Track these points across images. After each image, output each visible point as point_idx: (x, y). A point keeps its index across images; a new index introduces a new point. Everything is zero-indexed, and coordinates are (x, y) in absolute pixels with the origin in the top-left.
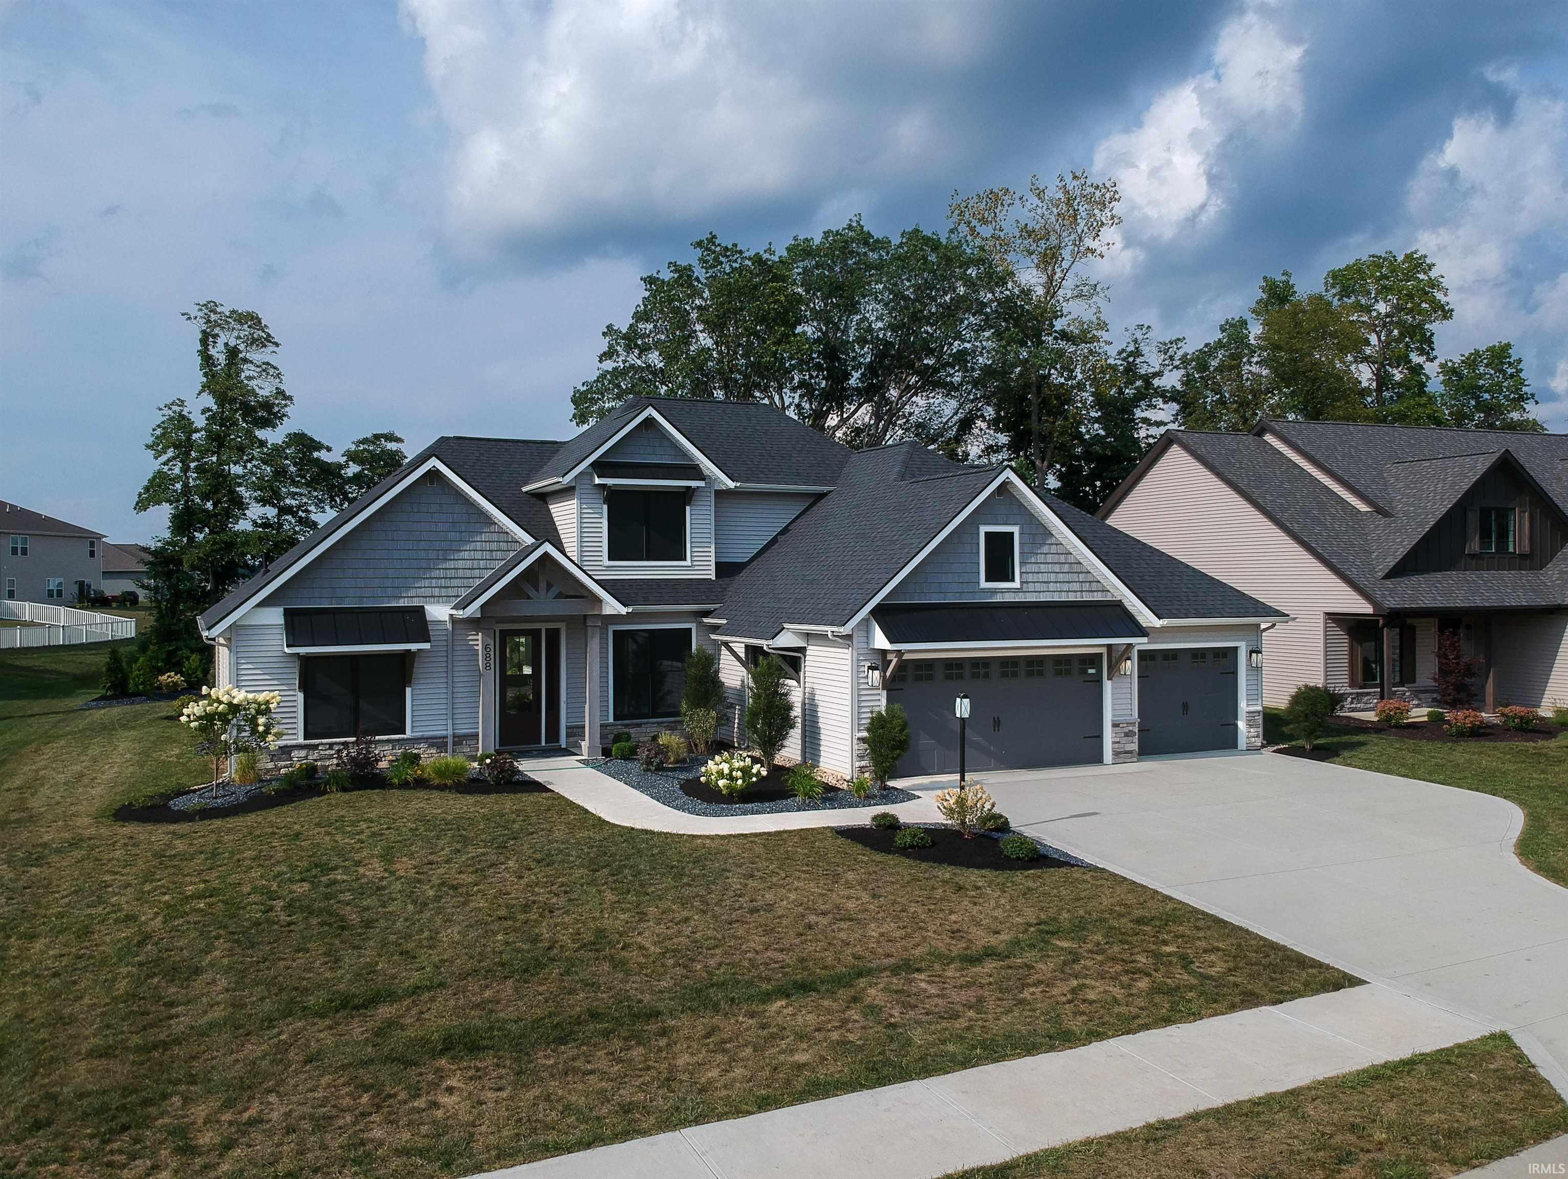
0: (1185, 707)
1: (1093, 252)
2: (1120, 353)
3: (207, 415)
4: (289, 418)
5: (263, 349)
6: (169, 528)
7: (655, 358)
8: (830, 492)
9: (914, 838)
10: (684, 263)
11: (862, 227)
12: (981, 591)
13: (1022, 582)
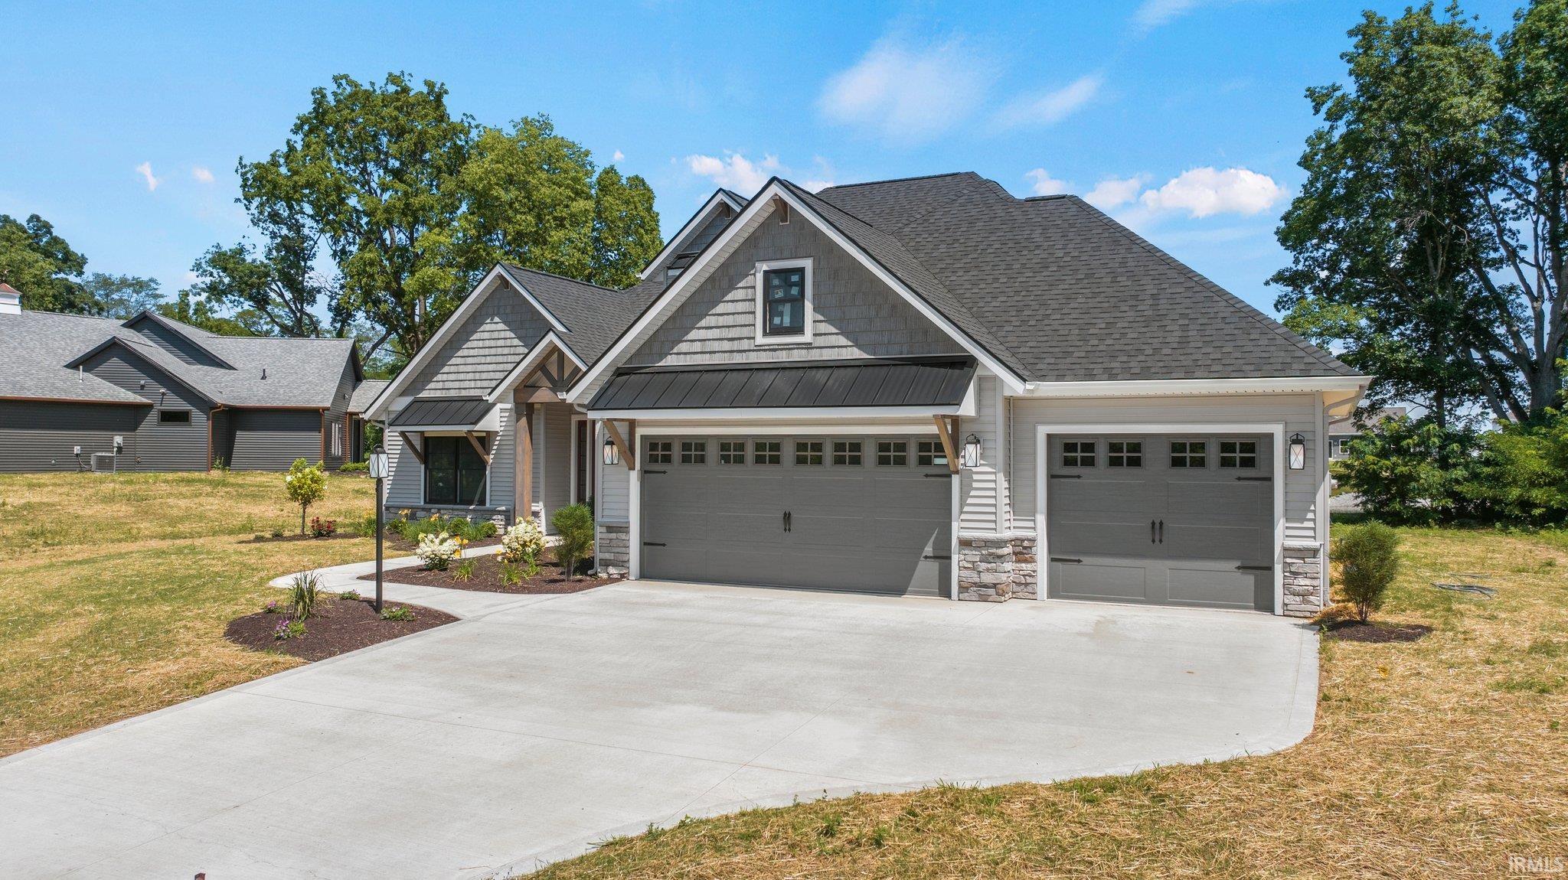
12: (760, 349)
13: (815, 335)
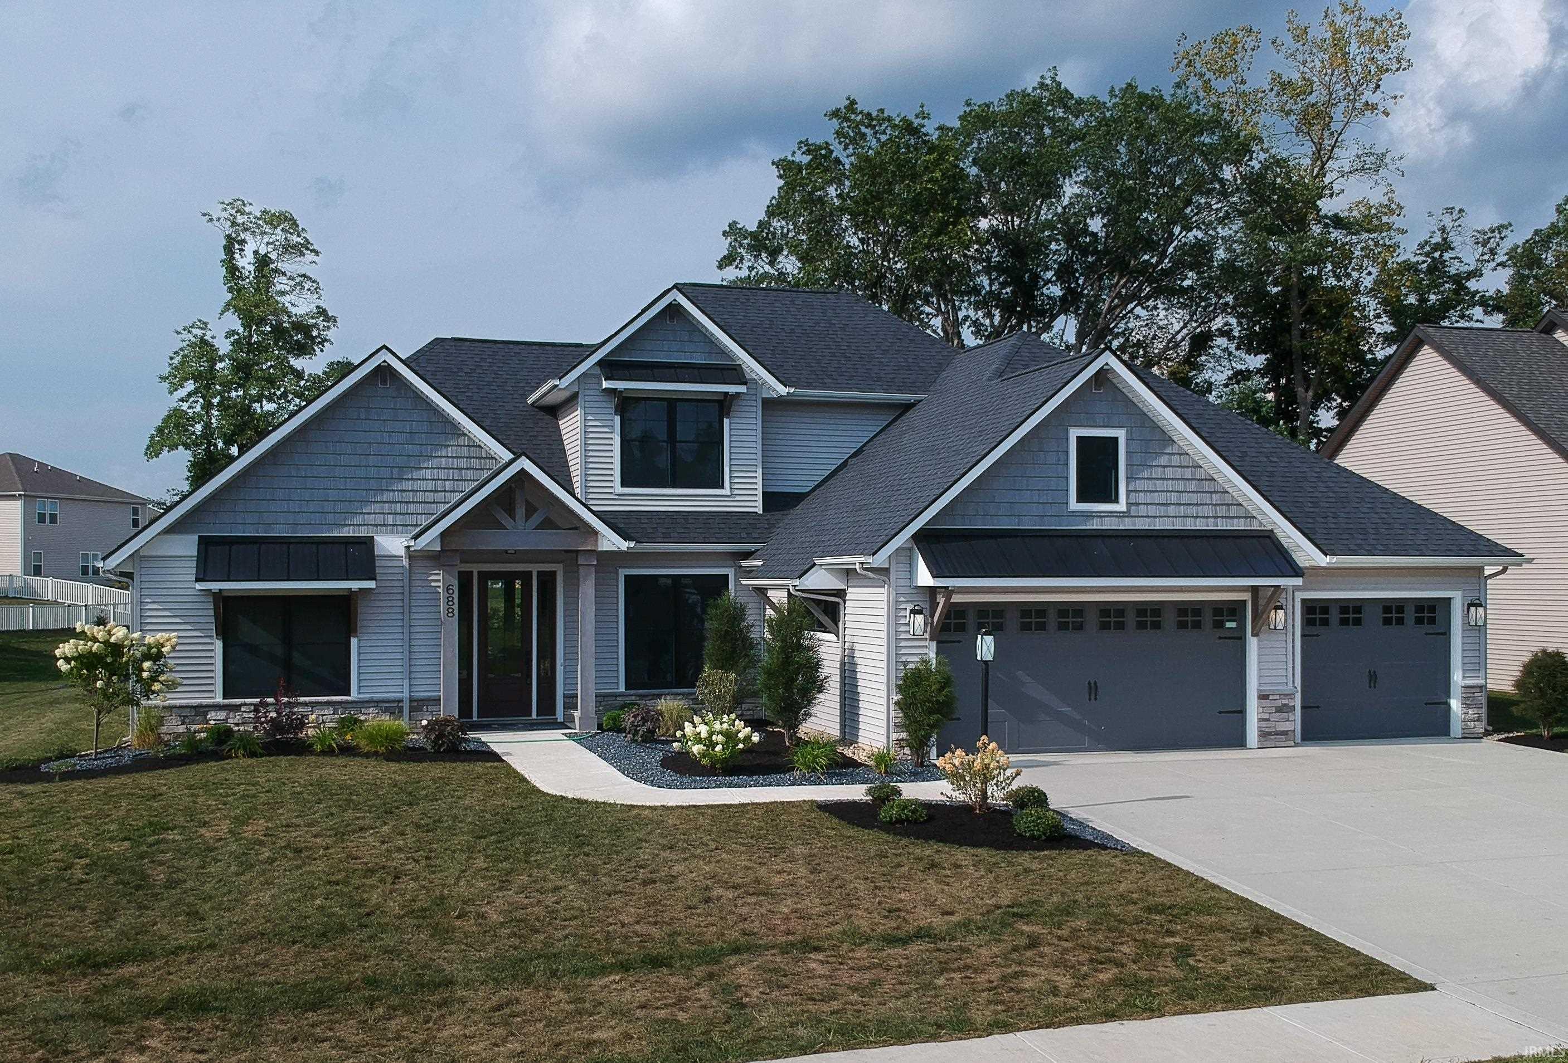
0: (1373, 677)
1: (1374, 107)
2: (1421, 246)
3: (232, 339)
4: (331, 344)
5: (298, 259)
6: (187, 479)
7: (789, 264)
8: (920, 401)
9: (903, 810)
10: (820, 141)
11: (1059, 84)
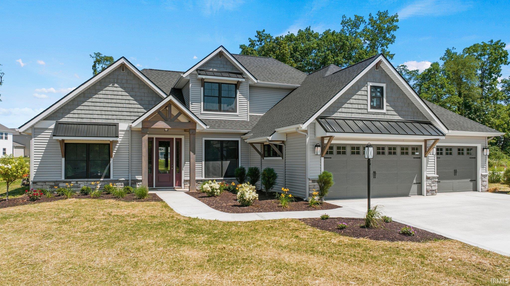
0: (455, 172)
12: (368, 113)
13: (387, 110)
